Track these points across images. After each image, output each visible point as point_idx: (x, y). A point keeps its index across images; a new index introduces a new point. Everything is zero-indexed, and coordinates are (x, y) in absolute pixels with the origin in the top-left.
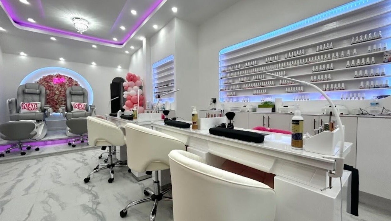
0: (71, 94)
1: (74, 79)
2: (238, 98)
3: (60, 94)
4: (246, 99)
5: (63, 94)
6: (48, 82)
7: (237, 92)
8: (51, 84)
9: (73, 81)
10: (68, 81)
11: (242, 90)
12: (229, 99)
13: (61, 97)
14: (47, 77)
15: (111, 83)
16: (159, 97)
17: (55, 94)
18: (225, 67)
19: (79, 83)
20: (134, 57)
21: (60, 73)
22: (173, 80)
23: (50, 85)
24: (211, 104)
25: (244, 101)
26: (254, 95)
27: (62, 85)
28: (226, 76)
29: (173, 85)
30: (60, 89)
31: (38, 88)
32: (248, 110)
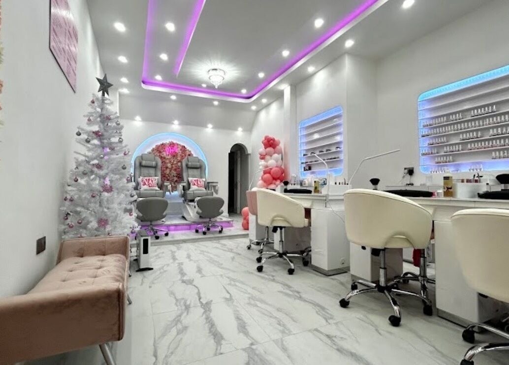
0: (188, 167)
1: (188, 148)
2: (458, 165)
3: (172, 167)
4: (478, 166)
5: (175, 168)
6: (160, 152)
7: (455, 156)
8: (163, 154)
9: (186, 151)
10: (181, 150)
11: (466, 153)
12: (440, 168)
13: (173, 171)
14: (159, 146)
15: (229, 152)
16: (310, 168)
17: (167, 168)
18: (429, 118)
19: (192, 153)
20: (263, 115)
21: (172, 141)
22: (339, 143)
23: (162, 156)
24: (404, 177)
25: (473, 170)
26: (493, 160)
27: (174, 155)
28: (432, 132)
29: (339, 149)
30: (172, 161)
31: (153, 160)
32: (488, 182)
